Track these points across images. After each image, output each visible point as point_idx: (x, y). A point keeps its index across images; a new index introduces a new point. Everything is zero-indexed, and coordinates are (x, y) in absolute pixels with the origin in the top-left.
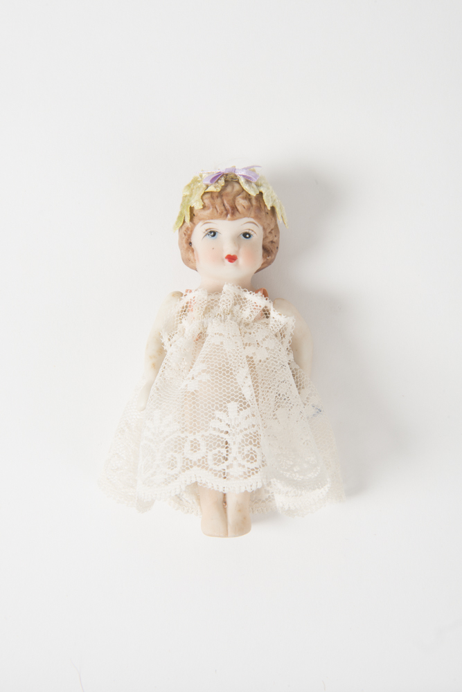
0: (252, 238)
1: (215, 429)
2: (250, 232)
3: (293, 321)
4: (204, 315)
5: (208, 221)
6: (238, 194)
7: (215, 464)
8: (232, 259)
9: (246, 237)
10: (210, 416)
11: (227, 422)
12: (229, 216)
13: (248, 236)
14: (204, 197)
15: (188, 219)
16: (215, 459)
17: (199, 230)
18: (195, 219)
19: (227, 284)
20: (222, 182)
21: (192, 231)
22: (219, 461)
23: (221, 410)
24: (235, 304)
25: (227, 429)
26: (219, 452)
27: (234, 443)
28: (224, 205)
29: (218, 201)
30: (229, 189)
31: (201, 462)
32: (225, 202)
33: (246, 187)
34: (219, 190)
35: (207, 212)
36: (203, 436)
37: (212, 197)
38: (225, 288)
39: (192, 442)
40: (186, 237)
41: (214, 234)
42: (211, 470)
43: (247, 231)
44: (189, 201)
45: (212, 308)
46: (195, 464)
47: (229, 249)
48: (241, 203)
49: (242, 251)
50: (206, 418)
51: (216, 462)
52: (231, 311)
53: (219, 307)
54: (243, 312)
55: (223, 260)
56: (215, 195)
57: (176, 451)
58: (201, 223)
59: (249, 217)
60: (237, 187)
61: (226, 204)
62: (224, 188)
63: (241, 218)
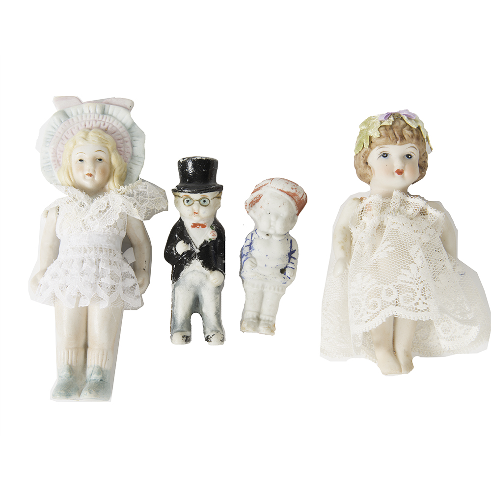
0: (412, 158)
1: (402, 281)
2: (411, 154)
3: (443, 216)
4: (380, 212)
5: (383, 146)
6: (404, 127)
7: (405, 303)
8: (400, 172)
9: (408, 157)
10: (397, 273)
11: (410, 276)
12: (398, 142)
13: (410, 157)
14: (380, 129)
15: (366, 146)
16: (405, 300)
17: (375, 153)
18: (373, 145)
19: (396, 190)
20: (392, 119)
21: (368, 154)
22: (408, 300)
23: (405, 269)
24: (401, 205)
25: (411, 280)
26: (407, 295)
27: (418, 289)
28: (395, 134)
29: (391, 132)
30: (397, 124)
31: (395, 302)
32: (396, 133)
33: (409, 122)
34: (391, 124)
35: (383, 140)
36: (394, 286)
37: (386, 129)
38: (395, 193)
39: (386, 290)
40: (364, 158)
41: (385, 155)
42: (403, 306)
43: (409, 153)
44: (367, 133)
45: (385, 208)
46: (391, 304)
47: (398, 165)
48: (407, 133)
49: (407, 167)
50: (395, 274)
51: (406, 301)
52: (399, 210)
53: (390, 207)
54: (407, 210)
55: (393, 174)
56: (388, 128)
57: (376, 297)
58: (377, 148)
59: (411, 143)
60: (402, 123)
61: (396, 134)
62: (394, 123)
63: (406, 144)
